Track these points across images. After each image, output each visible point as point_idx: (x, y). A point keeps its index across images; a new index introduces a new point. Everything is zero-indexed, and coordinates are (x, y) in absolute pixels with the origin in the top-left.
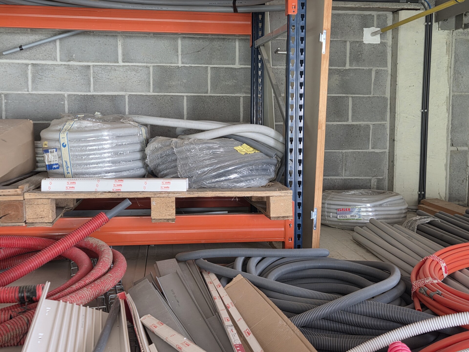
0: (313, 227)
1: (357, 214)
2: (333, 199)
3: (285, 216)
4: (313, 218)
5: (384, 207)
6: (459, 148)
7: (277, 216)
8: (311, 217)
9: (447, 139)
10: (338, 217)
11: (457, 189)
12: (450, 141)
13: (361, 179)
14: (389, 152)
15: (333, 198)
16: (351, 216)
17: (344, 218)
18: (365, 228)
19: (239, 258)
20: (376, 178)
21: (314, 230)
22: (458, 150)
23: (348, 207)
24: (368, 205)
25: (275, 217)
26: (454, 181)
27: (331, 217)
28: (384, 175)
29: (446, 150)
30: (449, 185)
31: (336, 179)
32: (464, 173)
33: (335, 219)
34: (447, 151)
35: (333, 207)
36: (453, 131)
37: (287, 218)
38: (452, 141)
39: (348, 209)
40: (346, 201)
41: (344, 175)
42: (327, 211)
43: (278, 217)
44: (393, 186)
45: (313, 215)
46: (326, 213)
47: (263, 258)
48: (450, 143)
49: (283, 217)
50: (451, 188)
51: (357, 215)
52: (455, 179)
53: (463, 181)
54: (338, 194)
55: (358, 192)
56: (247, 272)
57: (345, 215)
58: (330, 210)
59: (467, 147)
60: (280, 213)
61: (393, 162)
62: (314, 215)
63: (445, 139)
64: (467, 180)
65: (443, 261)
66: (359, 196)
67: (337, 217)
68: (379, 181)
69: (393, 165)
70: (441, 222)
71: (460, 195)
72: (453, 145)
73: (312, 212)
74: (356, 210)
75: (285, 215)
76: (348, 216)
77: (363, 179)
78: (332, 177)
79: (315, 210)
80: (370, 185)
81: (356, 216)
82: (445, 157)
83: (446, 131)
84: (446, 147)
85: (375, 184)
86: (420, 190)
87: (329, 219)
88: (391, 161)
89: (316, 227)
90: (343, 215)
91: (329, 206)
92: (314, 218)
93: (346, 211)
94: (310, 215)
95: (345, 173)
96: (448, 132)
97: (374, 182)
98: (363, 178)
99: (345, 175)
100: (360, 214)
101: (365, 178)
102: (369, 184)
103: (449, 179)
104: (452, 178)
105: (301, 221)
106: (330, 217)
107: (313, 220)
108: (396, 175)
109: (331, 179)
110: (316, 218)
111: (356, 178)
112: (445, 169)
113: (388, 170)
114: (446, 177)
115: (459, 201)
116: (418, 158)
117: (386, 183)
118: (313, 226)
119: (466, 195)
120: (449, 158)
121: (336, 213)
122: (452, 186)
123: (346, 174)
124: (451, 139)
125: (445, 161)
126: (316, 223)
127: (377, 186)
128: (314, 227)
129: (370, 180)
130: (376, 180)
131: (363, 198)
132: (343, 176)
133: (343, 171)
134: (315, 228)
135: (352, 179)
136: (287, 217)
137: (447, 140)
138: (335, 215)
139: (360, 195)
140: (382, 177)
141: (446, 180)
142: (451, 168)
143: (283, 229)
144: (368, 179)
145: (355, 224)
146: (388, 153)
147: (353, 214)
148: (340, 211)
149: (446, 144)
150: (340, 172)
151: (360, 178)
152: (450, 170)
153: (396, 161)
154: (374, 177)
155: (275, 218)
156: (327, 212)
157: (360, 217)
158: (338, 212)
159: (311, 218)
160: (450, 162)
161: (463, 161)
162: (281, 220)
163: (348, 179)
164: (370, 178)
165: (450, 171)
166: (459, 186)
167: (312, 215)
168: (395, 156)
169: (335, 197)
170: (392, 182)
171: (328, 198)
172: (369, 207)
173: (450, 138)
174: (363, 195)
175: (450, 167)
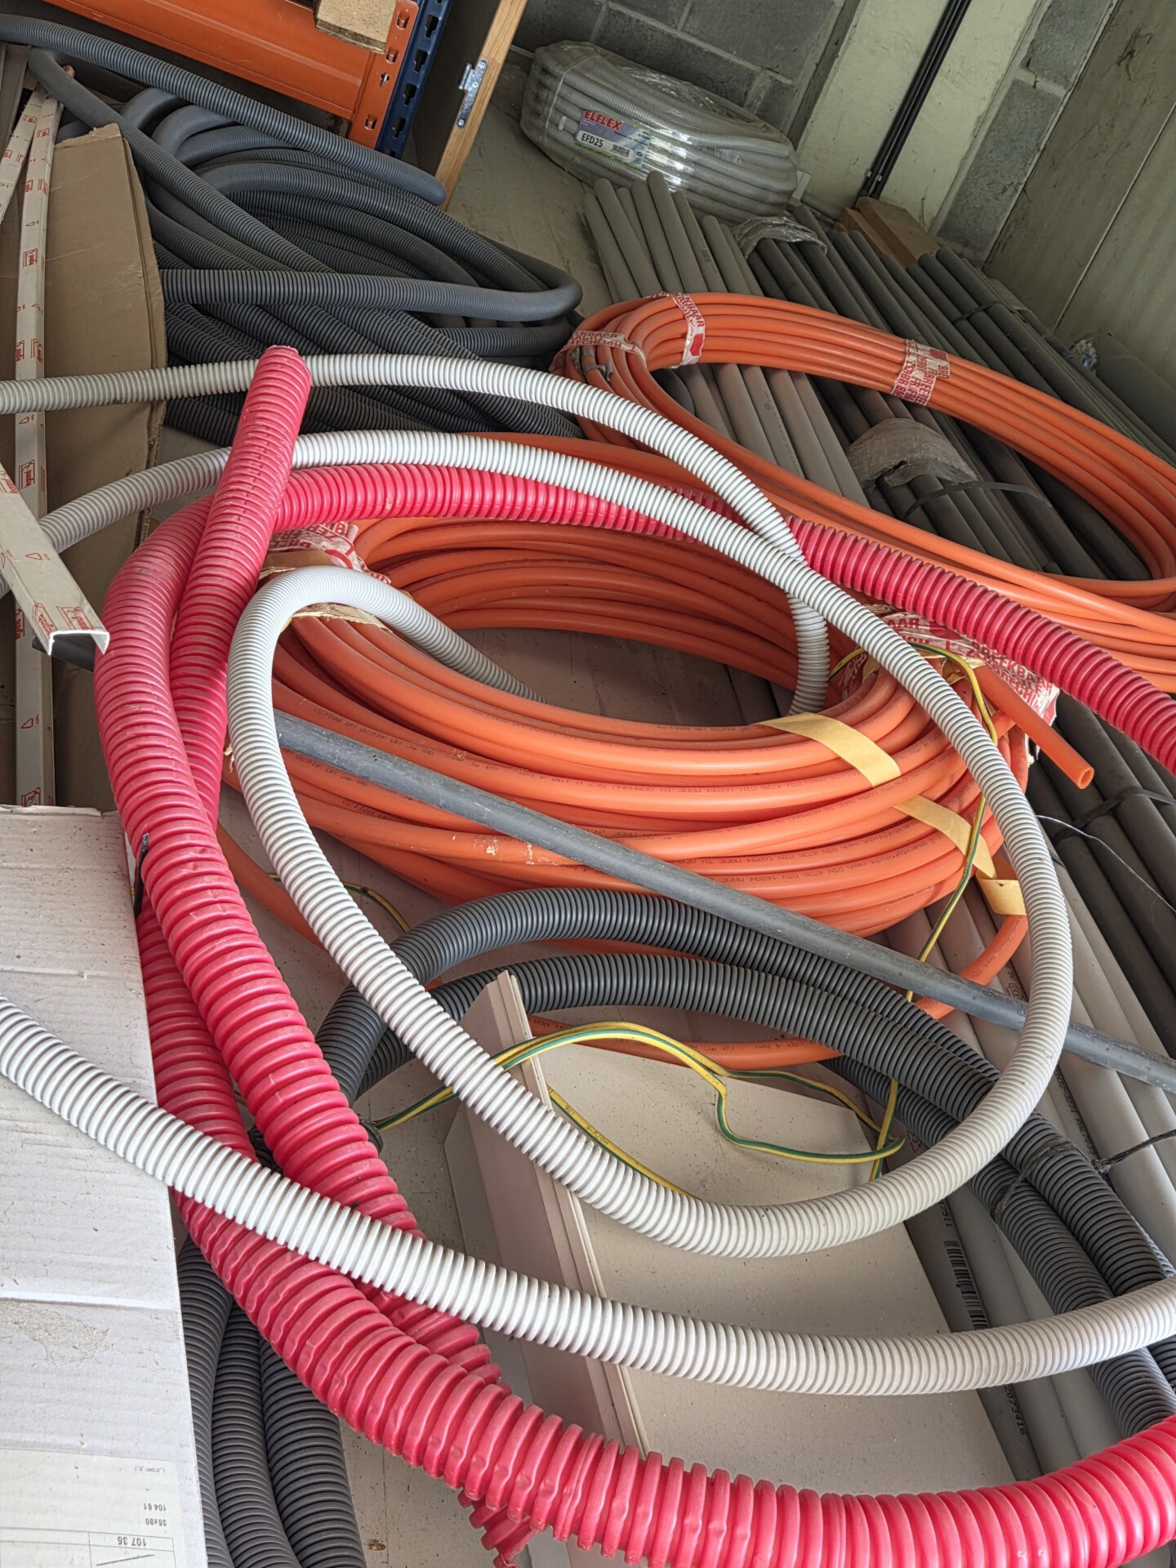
0: (458, 117)
1: (633, 149)
2: (587, 75)
3: (362, 36)
4: (466, 88)
5: (720, 159)
6: (1043, 84)
7: (338, 25)
8: (463, 83)
9: (1021, 36)
10: (579, 137)
11: (978, 206)
12: (1027, 46)
13: (727, 61)
14: (842, 8)
15: (588, 70)
16: (615, 148)
17: (592, 145)
18: (624, 191)
19: (151, 91)
20: (771, 77)
21: (455, 128)
22: (1035, 86)
23: (616, 117)
24: (684, 137)
25: (329, 26)
26: (981, 181)
27: (561, 128)
28: (800, 77)
29: (1004, 71)
30: (962, 187)
31: (654, 29)
32: (1018, 166)
33: (567, 139)
34: (1005, 76)
35: (576, 97)
36: (1048, 19)
37: (367, 43)
38: (1033, 51)
39: (613, 123)
40: (625, 98)
41: (680, 26)
42: (556, 105)
43: (340, 28)
44: (805, 124)
45: (469, 80)
46: (551, 110)
47: (235, 124)
48: (1023, 54)
49: (356, 36)
50: (962, 196)
51: (631, 152)
52: (986, 174)
53: (1004, 190)
54: (609, 65)
55: (669, 84)
56: (154, 135)
57: (600, 138)
58: (564, 106)
59: (1065, 88)
60: (349, 19)
61: (838, 43)
62: (472, 81)
63: (1017, 36)
64: (1016, 190)
65: (702, 320)
66: (666, 97)
67: (574, 135)
68: (777, 89)
69: (835, 55)
70: (827, 255)
71: (977, 230)
72: (1028, 64)
73: (468, 67)
74: (636, 136)
75: (362, 33)
76: (608, 145)
77: (732, 64)
78: (643, 18)
79: (481, 65)
80: (746, 94)
81: (628, 153)
82: (988, 93)
83: (1029, 10)
84: (1005, 65)
85: (762, 95)
86: (874, 168)
87: (553, 132)
88: (835, 39)
89: (465, 120)
90: (595, 137)
91: (566, 92)
92: (470, 89)
93: (608, 125)
94: (459, 76)
95: (687, 19)
96: (1033, 16)
97: (760, 87)
98: (735, 60)
99: (684, 26)
100: (644, 152)
101: (741, 62)
102: (745, 89)
103: (972, 166)
104: (980, 166)
105: (421, 78)
106: (557, 125)
107: (463, 93)
108: (828, 88)
109: (638, 21)
110: (475, 92)
111: (714, 50)
112: (975, 130)
113: (814, 67)
114: (965, 158)
115: (966, 244)
116: (914, 63)
117: (794, 105)
118: (460, 113)
119: (992, 236)
120: (999, 102)
121: (579, 123)
122: (968, 193)
123: (688, 25)
124: (1033, 41)
125: (983, 108)
126: (471, 107)
127: (763, 103)
128: (461, 118)
129: (752, 76)
130: (768, 83)
131: (673, 106)
132: (676, 28)
133: (682, 11)
134: (461, 123)
135: (699, 48)
136: (369, 41)
137: (1021, 41)
138: (574, 126)
139: (673, 96)
140: (788, 82)
141: (961, 166)
142: (992, 134)
143: (359, 82)
144: (747, 70)
145: (604, 172)
146: (837, 12)
147: (621, 143)
148: (592, 119)
149: (1011, 52)
150: (674, 10)
151: (726, 56)
152: (986, 138)
153: (848, 44)
154: (768, 71)
155: (329, 29)
156: (557, 109)
157: (637, 161)
158: (585, 122)
159: (461, 88)
160: (997, 115)
161: (1033, 129)
162: (347, 42)
163: (691, 45)
164: (757, 69)
165: (983, 144)
166: (989, 200)
167: (465, 77)
168: (851, 27)
169: (598, 71)
170: (811, 108)
171: (575, 67)
172: (683, 145)
173: (1031, 37)
174: (682, 101)
175: (990, 130)
